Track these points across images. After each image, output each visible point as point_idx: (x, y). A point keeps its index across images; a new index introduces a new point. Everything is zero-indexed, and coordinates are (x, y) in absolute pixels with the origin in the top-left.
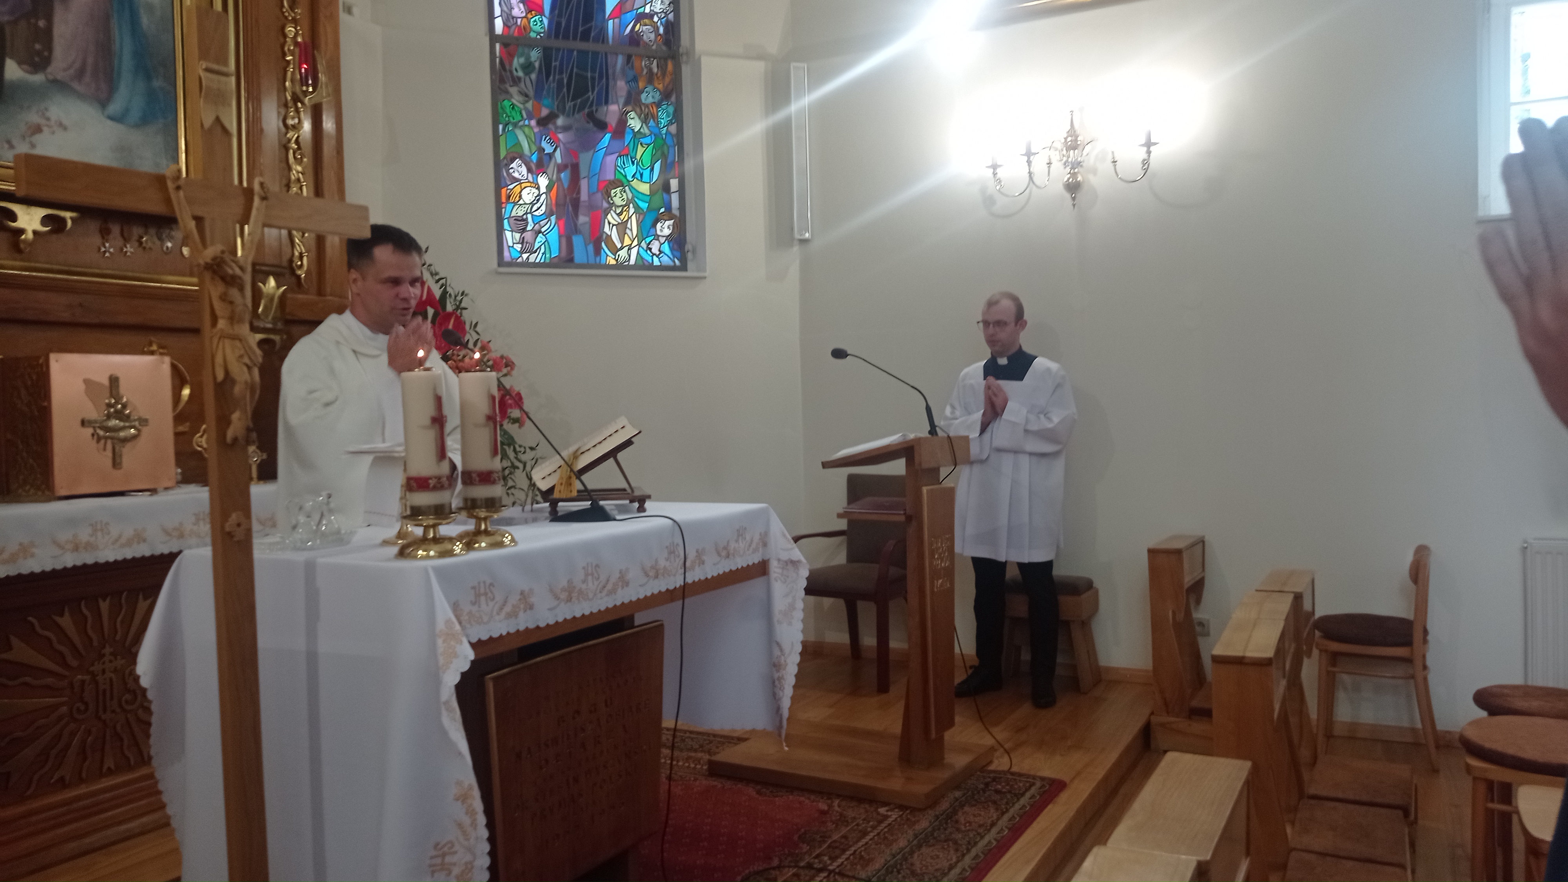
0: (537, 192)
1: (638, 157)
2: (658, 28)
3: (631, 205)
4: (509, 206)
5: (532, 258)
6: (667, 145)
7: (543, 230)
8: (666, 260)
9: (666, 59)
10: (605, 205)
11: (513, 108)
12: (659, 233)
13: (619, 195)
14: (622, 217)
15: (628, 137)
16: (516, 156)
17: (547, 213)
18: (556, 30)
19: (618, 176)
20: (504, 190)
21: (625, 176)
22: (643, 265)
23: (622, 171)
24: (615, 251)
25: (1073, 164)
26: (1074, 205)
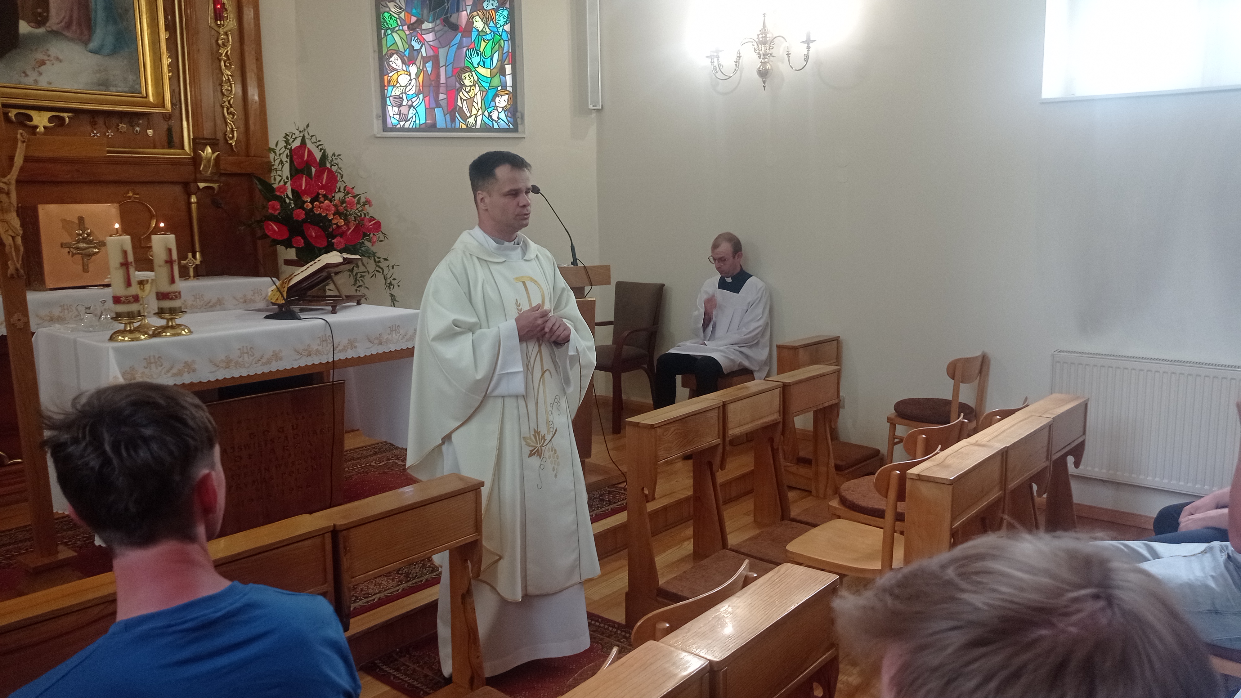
0: (409, 78)
1: (482, 50)
3: (477, 85)
4: (390, 88)
5: (407, 126)
7: (414, 104)
8: (503, 125)
10: (458, 85)
11: (391, 18)
12: (497, 105)
13: (468, 78)
14: (470, 94)
15: (474, 35)
16: (393, 52)
17: (416, 93)
19: (467, 64)
20: (386, 77)
21: (472, 65)
22: (486, 128)
23: (470, 61)
24: (465, 118)
25: (764, 55)
26: (764, 87)
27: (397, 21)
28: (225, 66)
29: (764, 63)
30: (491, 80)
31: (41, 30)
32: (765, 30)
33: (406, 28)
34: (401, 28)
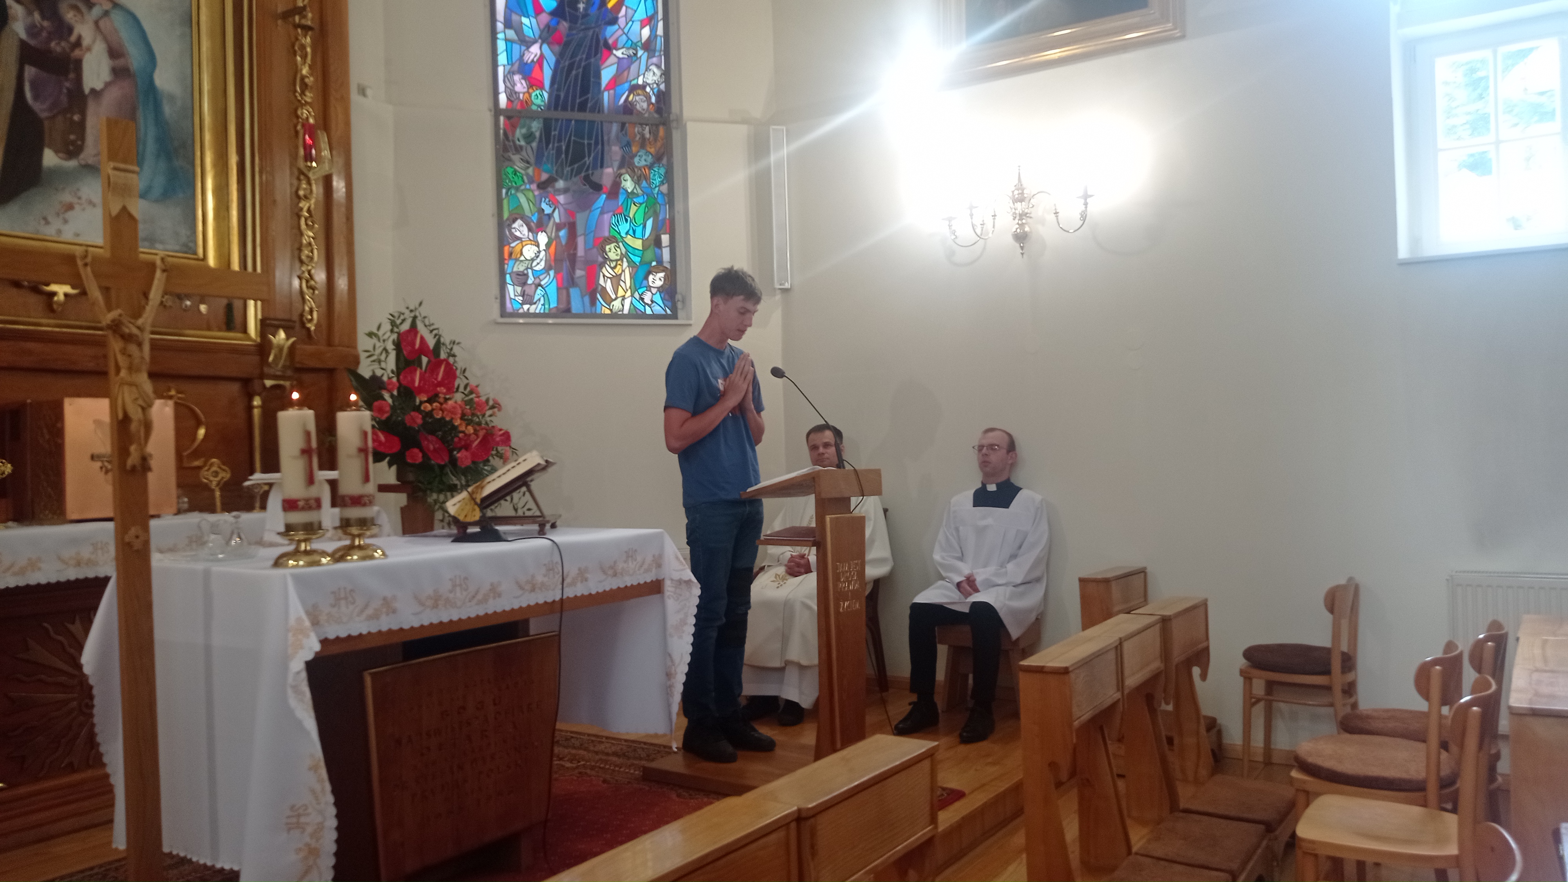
0: (536, 248)
1: (631, 216)
2: (650, 98)
3: (625, 260)
4: (511, 263)
5: (532, 310)
6: (659, 203)
7: (542, 283)
8: (658, 310)
9: (657, 126)
10: (600, 259)
11: (515, 174)
12: (651, 284)
13: (613, 250)
14: (616, 271)
15: (622, 198)
16: (517, 216)
17: (546, 268)
18: (556, 103)
19: (613, 233)
20: (506, 248)
21: (619, 233)
22: (636, 314)
23: (617, 229)
24: (609, 301)
25: (1021, 215)
26: (1022, 254)
27: (522, 178)
28: (307, 224)
29: (1022, 226)
30: (643, 253)
31: (72, 164)
32: (1021, 185)
33: (534, 186)
34: (528, 186)
